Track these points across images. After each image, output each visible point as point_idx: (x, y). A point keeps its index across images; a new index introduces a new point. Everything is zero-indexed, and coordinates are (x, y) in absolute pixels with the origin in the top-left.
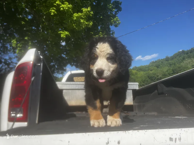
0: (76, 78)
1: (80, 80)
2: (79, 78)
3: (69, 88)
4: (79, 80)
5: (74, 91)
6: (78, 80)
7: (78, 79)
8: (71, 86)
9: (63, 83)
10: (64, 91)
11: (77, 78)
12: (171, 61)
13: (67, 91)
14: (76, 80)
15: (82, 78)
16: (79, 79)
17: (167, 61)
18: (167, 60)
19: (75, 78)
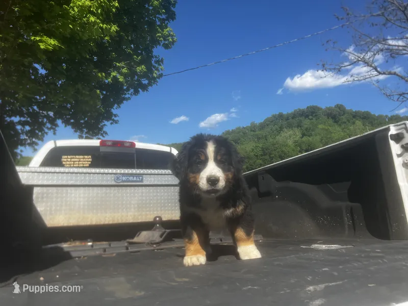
0: (69, 157)
1: (79, 164)
2: (76, 158)
3: (50, 183)
4: (77, 163)
5: (64, 189)
6: (74, 164)
7: (73, 160)
8: (55, 176)
9: (33, 170)
10: (36, 190)
11: (71, 158)
12: (260, 132)
13: (45, 189)
14: (68, 163)
15: (84, 158)
16: (77, 160)
17: (253, 131)
18: (253, 129)
19: (65, 159)
